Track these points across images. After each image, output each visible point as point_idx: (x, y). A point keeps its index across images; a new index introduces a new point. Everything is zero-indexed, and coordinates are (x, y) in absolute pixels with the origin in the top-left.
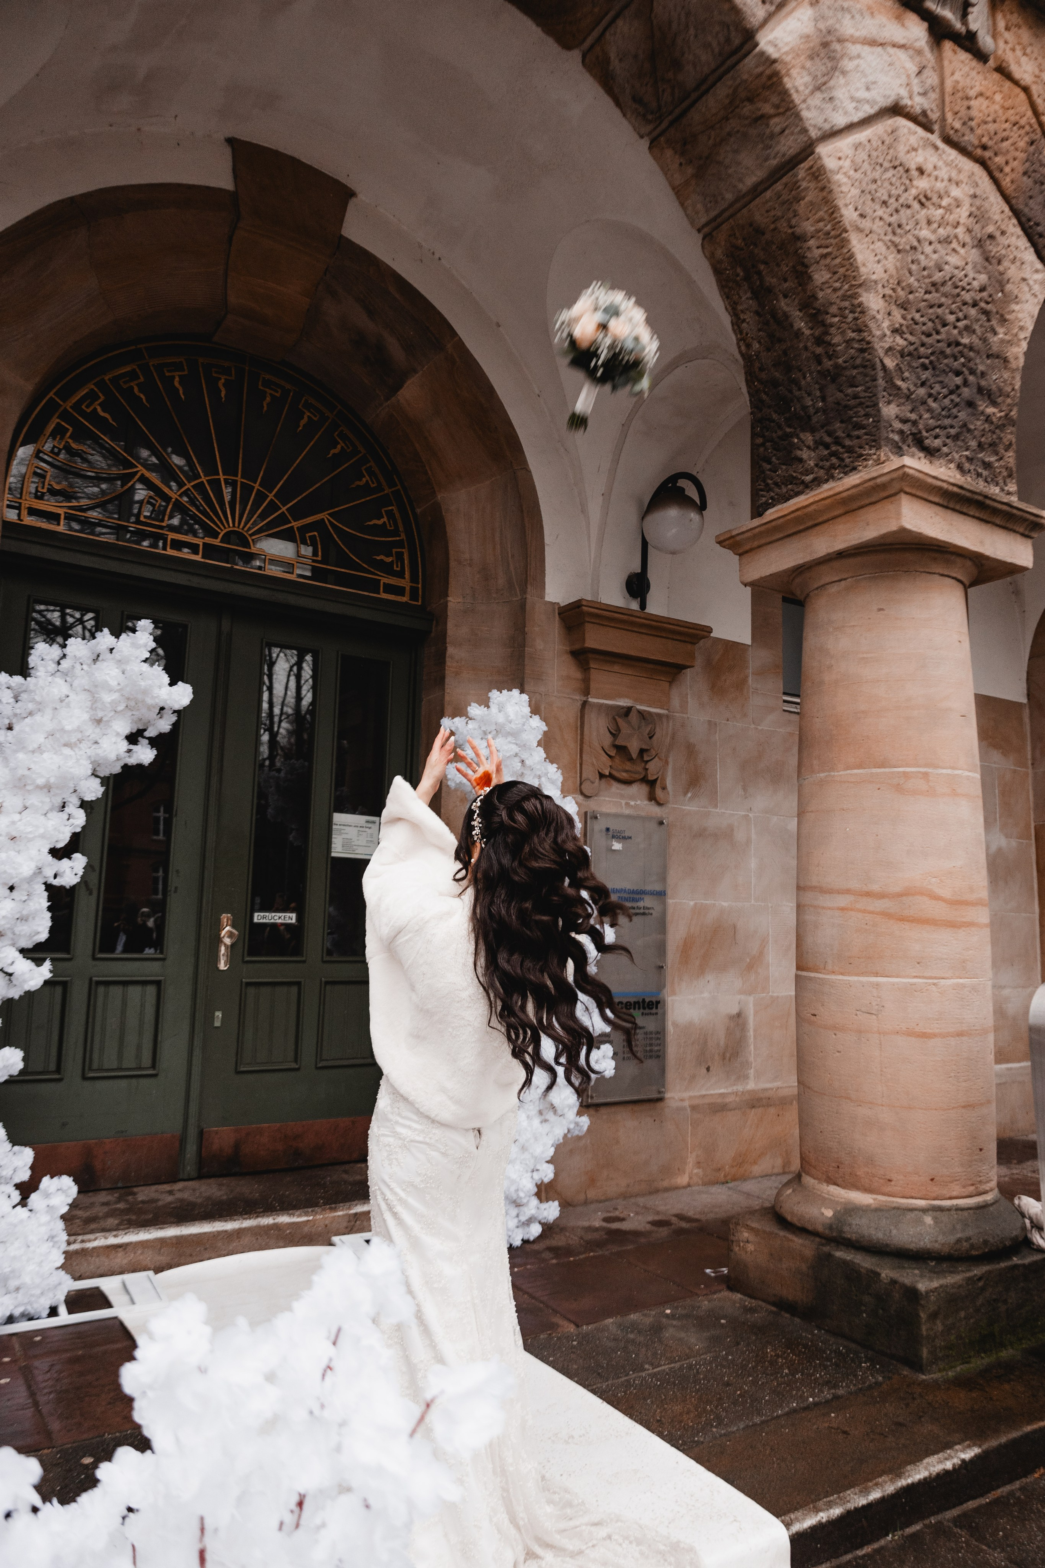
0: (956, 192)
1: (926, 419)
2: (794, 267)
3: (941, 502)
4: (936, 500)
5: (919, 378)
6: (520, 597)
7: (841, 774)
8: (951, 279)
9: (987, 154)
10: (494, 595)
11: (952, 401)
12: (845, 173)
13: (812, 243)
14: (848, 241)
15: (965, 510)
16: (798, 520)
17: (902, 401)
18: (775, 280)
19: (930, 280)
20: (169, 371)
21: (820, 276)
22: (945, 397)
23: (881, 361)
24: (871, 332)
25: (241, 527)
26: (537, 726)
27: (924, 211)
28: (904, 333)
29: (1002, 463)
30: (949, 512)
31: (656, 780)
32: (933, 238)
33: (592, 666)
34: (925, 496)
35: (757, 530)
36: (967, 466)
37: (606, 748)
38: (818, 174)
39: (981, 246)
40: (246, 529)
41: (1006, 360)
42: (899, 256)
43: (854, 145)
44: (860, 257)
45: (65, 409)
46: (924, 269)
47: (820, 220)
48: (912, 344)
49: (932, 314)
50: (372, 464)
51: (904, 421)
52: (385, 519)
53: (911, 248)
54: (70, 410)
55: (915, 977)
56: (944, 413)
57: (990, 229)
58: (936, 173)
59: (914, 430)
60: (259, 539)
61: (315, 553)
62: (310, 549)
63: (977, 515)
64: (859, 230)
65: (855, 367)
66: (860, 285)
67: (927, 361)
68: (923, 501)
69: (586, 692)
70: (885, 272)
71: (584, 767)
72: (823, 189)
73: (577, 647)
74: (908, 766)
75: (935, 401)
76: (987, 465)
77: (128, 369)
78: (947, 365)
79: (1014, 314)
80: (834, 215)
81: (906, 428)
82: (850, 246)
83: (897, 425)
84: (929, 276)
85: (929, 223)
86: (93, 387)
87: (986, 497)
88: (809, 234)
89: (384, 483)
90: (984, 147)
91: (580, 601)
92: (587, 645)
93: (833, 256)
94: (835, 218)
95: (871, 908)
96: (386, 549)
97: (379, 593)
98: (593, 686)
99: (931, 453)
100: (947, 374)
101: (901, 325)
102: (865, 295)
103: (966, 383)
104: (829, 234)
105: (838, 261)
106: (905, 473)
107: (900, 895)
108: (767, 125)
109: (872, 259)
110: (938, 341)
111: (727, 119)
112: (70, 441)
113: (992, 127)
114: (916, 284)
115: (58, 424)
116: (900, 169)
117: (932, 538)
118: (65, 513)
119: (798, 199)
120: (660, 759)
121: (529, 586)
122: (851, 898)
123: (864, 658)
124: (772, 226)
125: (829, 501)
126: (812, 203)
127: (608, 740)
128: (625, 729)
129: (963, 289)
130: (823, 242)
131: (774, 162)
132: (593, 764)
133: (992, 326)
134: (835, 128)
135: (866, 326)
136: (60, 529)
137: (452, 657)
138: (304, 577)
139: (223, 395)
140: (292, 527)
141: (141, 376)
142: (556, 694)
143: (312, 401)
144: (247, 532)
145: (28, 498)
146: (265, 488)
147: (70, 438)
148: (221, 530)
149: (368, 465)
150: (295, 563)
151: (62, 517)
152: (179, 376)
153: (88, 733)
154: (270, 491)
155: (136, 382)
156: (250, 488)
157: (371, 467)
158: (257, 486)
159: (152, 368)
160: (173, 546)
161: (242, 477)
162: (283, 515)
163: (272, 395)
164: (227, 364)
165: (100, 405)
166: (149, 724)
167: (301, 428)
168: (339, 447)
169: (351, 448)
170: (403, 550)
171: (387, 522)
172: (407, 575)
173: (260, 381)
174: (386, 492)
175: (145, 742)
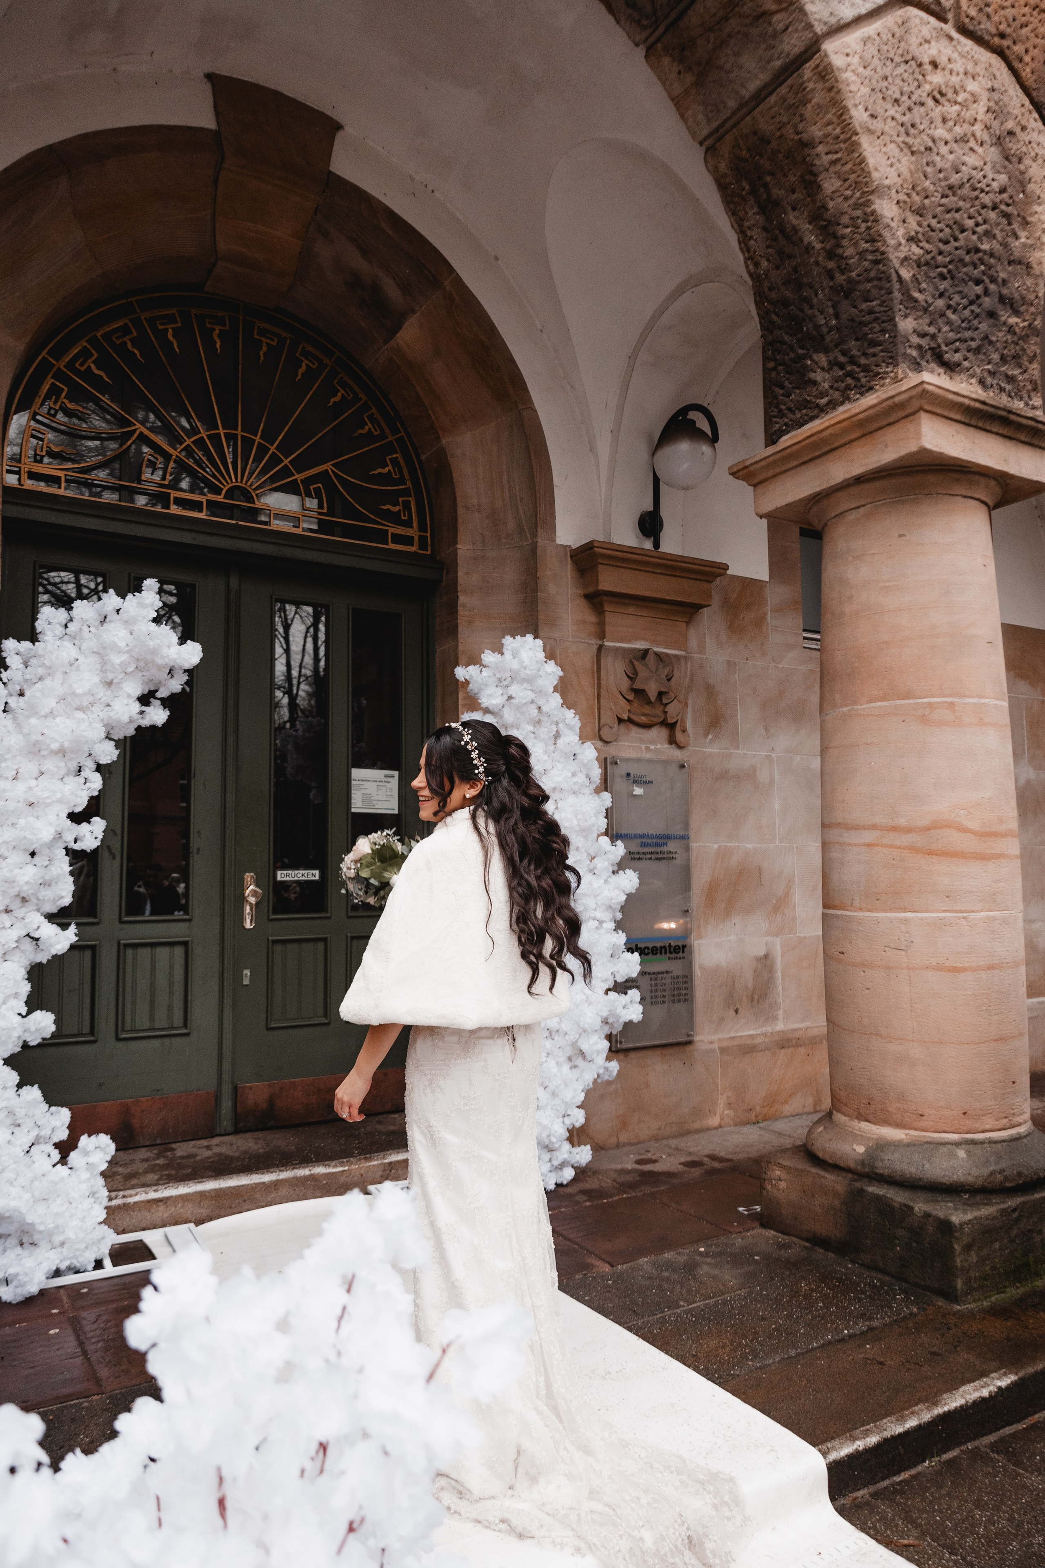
0: (972, 86)
1: (946, 332)
2: (802, 176)
3: (963, 419)
4: (958, 417)
5: (936, 288)
6: (530, 542)
7: (864, 707)
8: (968, 181)
9: (1005, 43)
10: (504, 541)
11: (972, 311)
12: (853, 71)
13: (821, 149)
14: (859, 144)
15: (988, 428)
16: (814, 446)
17: (919, 313)
18: (783, 192)
19: (947, 183)
20: (162, 324)
21: (830, 185)
22: (965, 308)
23: (897, 272)
24: (885, 241)
25: (244, 481)
26: (553, 671)
27: (940, 108)
28: (920, 241)
29: (1026, 376)
30: (972, 430)
31: (677, 721)
32: (948, 137)
33: (607, 608)
34: (946, 414)
35: (771, 459)
36: (989, 380)
37: (624, 692)
38: (825, 73)
39: (1000, 144)
40: (249, 484)
41: (1029, 266)
42: (913, 158)
43: (862, 39)
44: (871, 162)
45: (59, 368)
46: (940, 171)
47: (828, 124)
48: (928, 252)
49: (949, 220)
50: (374, 410)
51: (923, 335)
52: (390, 467)
53: (926, 149)
54: (64, 369)
55: (945, 911)
56: (963, 325)
57: (1010, 125)
58: (950, 66)
59: (933, 345)
60: (264, 494)
61: (320, 506)
62: (315, 501)
63: (1001, 431)
64: (871, 132)
65: (869, 280)
66: (873, 192)
67: (945, 270)
68: (943, 420)
69: (602, 636)
70: (899, 176)
71: (602, 711)
72: (830, 89)
73: (591, 589)
74: (933, 696)
75: (954, 312)
76: (1011, 379)
77: (120, 323)
78: (966, 274)
79: (1036, 216)
80: (843, 117)
81: (924, 342)
82: (861, 150)
83: (915, 340)
84: (946, 179)
85: (944, 120)
86: (85, 344)
87: (1010, 412)
88: (817, 140)
89: (387, 430)
90: (1002, 36)
91: (591, 542)
92: (600, 588)
93: (843, 162)
94: (845, 120)
95: (898, 843)
96: (392, 497)
97: (387, 544)
98: (608, 629)
99: (951, 368)
100: (966, 283)
101: (917, 233)
102: (877, 201)
103: (986, 292)
104: (838, 138)
105: (848, 166)
106: (924, 390)
107: (927, 829)
108: (770, 24)
109: (885, 162)
110: (957, 248)
111: (726, 18)
112: (66, 401)
113: (1010, 13)
114: (932, 187)
115: (53, 384)
116: (912, 63)
117: (954, 458)
118: (66, 476)
119: (804, 102)
120: (679, 701)
121: (539, 530)
122: (877, 833)
123: (885, 587)
124: (778, 134)
125: (845, 424)
126: (819, 106)
127: (625, 684)
128: (643, 672)
129: (982, 191)
130: (832, 147)
131: (778, 63)
132: (611, 709)
133: (1013, 229)
134: (842, 22)
135: (880, 235)
136: (62, 492)
137: (464, 606)
138: (311, 530)
139: (218, 346)
140: (296, 479)
141: (133, 331)
142: (571, 639)
143: (309, 348)
144: (250, 487)
145: (27, 462)
146: (265, 441)
147: (66, 398)
148: (224, 485)
149: (369, 413)
150: (301, 516)
151: (63, 480)
152: (172, 329)
153: (101, 696)
154: (271, 444)
155: (129, 337)
156: (251, 441)
157: (373, 414)
158: (258, 439)
159: (144, 322)
160: (176, 505)
161: (242, 430)
162: (285, 468)
163: (268, 343)
164: (220, 314)
165: (93, 362)
166: (160, 684)
167: (299, 377)
168: (339, 395)
169: (351, 396)
170: (410, 498)
171: (392, 470)
172: (415, 524)
173: (256, 330)
174: (390, 439)
175: (158, 703)
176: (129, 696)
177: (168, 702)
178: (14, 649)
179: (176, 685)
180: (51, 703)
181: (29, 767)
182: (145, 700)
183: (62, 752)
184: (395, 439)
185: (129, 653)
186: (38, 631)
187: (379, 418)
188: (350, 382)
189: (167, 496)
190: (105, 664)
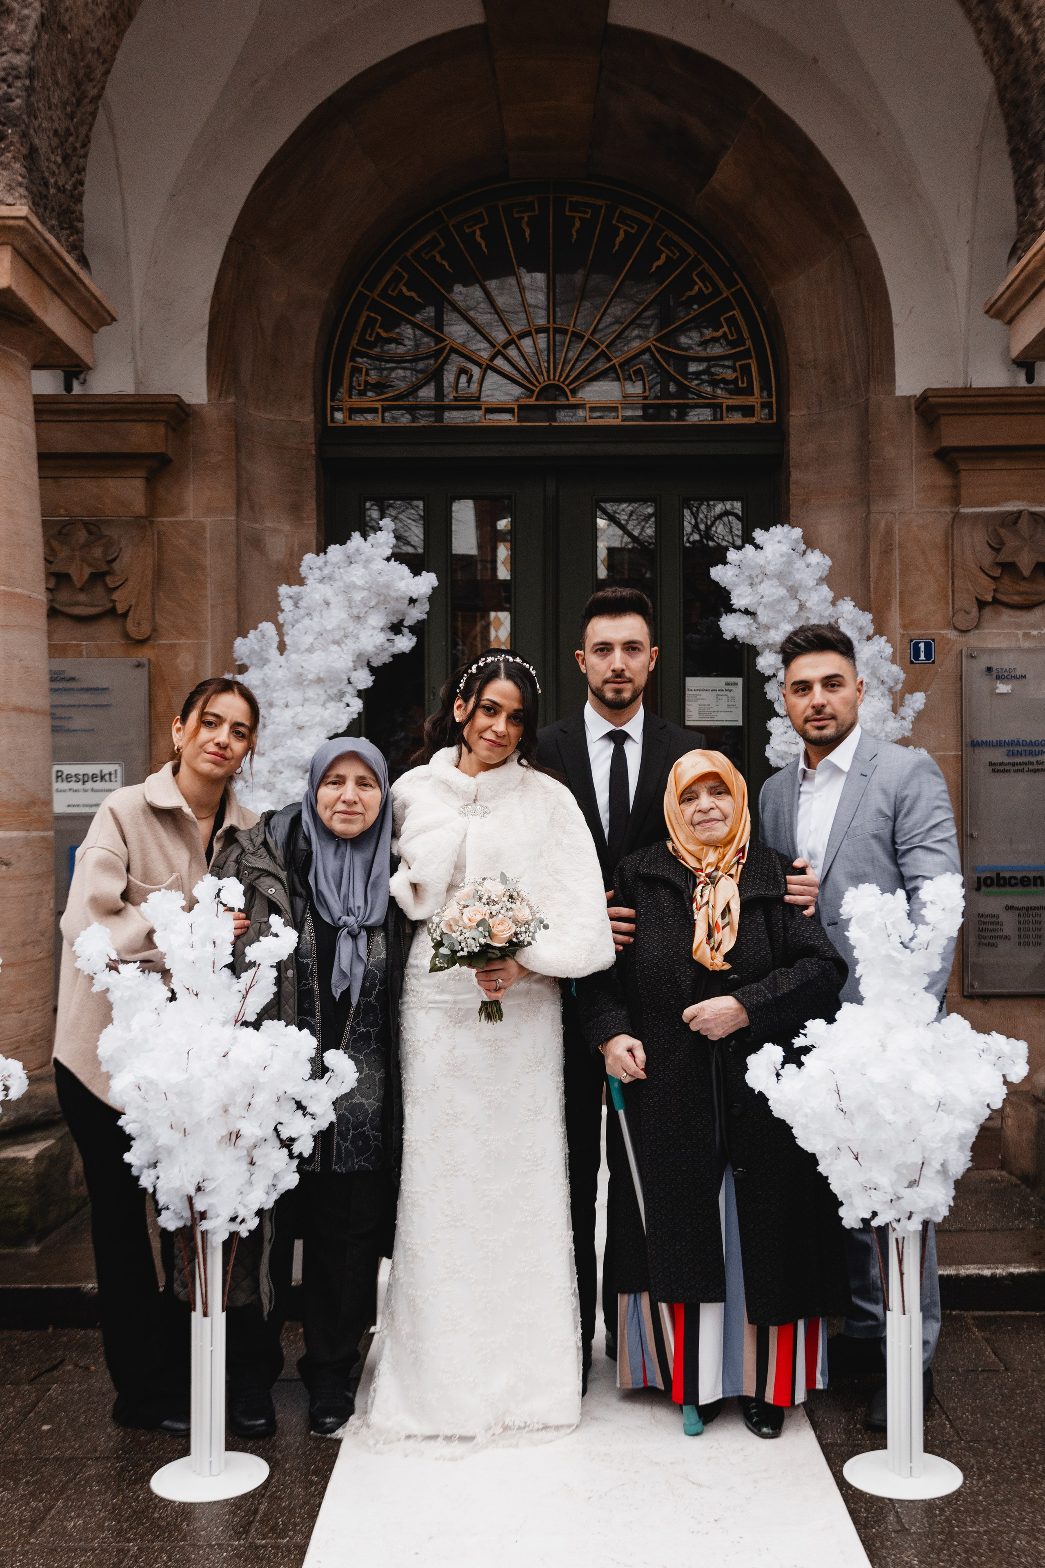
6: (865, 398)
10: (842, 399)
20: (468, 227)
25: (557, 378)
26: (816, 562)
33: (962, 467)
37: (986, 567)
45: (373, 299)
50: (704, 265)
52: (725, 327)
54: (378, 299)
60: (581, 387)
61: (646, 389)
62: (638, 385)
69: (956, 501)
71: (956, 593)
73: (939, 447)
77: (428, 237)
86: (397, 268)
89: (721, 285)
91: (930, 390)
98: (963, 491)
112: (380, 331)
115: (368, 316)
118: (382, 405)
121: (875, 383)
127: (986, 557)
128: (1012, 541)
132: (968, 591)
136: (378, 423)
137: (796, 483)
138: (634, 418)
139: (527, 236)
140: (614, 364)
141: (442, 242)
143: (629, 211)
144: (563, 382)
145: (348, 399)
146: (579, 329)
147: (380, 327)
148: (536, 387)
149: (700, 269)
150: (619, 406)
151: (380, 410)
152: (480, 229)
153: (350, 630)
154: (586, 331)
155: (437, 250)
156: (564, 332)
157: (704, 270)
158: (571, 329)
159: (452, 229)
160: (489, 416)
161: (554, 322)
162: (603, 354)
163: (580, 218)
164: (529, 199)
165: (404, 285)
166: (404, 614)
167: (617, 247)
168: (663, 256)
169: (678, 254)
170: (750, 361)
171: (727, 331)
172: (756, 390)
173: (567, 206)
174: (724, 295)
175: (406, 631)
176: (374, 628)
177: (414, 630)
178: (287, 593)
179: (417, 614)
180: (309, 639)
181: (294, 696)
182: (396, 628)
183: (320, 680)
184: (732, 294)
185: (368, 589)
186: (303, 575)
187: (712, 272)
188: (677, 239)
189: (478, 408)
190: (350, 600)
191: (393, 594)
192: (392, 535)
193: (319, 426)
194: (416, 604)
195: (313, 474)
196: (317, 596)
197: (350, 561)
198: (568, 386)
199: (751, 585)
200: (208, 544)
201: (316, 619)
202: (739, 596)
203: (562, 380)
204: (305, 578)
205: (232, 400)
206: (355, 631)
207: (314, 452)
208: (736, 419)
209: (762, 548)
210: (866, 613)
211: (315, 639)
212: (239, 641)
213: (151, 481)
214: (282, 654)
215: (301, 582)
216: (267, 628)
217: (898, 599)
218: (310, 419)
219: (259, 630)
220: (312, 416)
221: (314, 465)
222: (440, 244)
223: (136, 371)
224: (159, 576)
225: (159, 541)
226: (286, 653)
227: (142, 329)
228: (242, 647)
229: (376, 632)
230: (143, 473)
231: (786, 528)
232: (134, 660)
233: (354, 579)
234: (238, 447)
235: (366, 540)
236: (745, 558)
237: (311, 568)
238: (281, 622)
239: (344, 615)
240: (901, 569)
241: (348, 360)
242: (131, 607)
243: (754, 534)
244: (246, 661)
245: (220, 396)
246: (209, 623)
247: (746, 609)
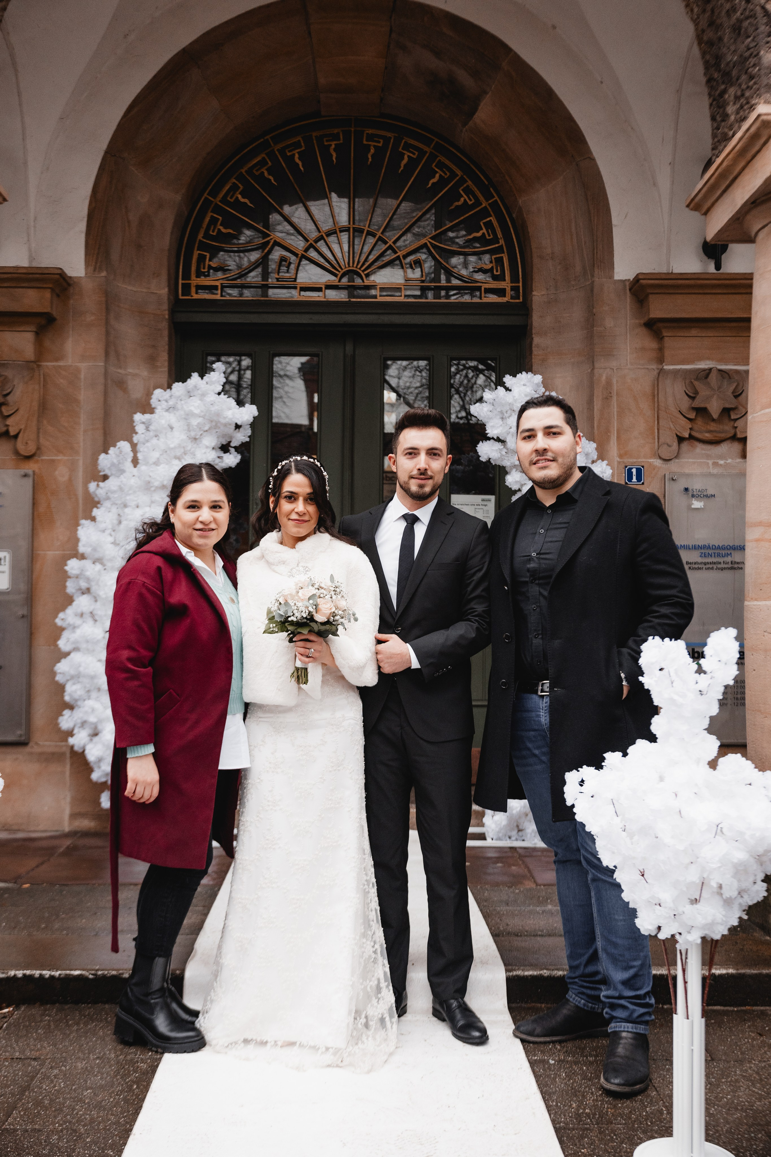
6: (590, 282)
10: (573, 283)
20: (289, 151)
23: (763, 8)
25: (355, 265)
33: (666, 334)
35: (706, 188)
37: (684, 411)
45: (216, 204)
50: (470, 183)
52: (483, 231)
61: (423, 275)
62: (418, 271)
65: (747, 18)
69: (661, 360)
71: (661, 433)
73: (646, 319)
77: (259, 159)
86: (234, 181)
89: (481, 198)
91: (640, 275)
92: (652, 315)
97: (481, 298)
98: (667, 353)
106: (763, 122)
112: (221, 228)
115: (212, 216)
118: (222, 284)
121: (596, 270)
122: (762, 529)
127: (685, 403)
128: (704, 390)
132: (670, 429)
136: (218, 297)
137: (538, 346)
138: (415, 297)
139: (334, 159)
140: (399, 256)
141: (269, 163)
142: (629, 366)
143: (412, 141)
144: (360, 269)
145: (195, 278)
146: (373, 228)
147: (221, 225)
148: (339, 272)
149: (465, 185)
150: (402, 287)
151: (219, 287)
152: (298, 153)
153: (189, 448)
154: (378, 230)
155: (266, 168)
156: (361, 231)
157: (468, 186)
158: (366, 228)
159: (277, 152)
160: (302, 293)
161: (354, 223)
162: (390, 248)
163: (374, 146)
164: (336, 131)
165: (240, 193)
166: (231, 437)
167: (402, 169)
168: (437, 176)
169: (448, 174)
170: (503, 255)
171: (486, 232)
172: (507, 277)
173: (365, 137)
174: (484, 205)
175: (232, 450)
176: (207, 447)
177: (240, 449)
178: (140, 420)
179: (241, 437)
180: (156, 455)
181: (143, 499)
183: (163, 487)
184: (489, 204)
185: (203, 417)
186: (153, 406)
187: (475, 189)
188: (447, 162)
189: (295, 288)
190: (188, 425)
191: (223, 421)
192: (223, 375)
193: (172, 297)
194: (241, 429)
195: (166, 333)
196: (163, 422)
197: (190, 394)
198: (363, 271)
199: (502, 418)
200: (82, 384)
201: (162, 440)
202: (493, 427)
203: (359, 267)
204: (154, 408)
205: (104, 274)
206: (193, 449)
207: (167, 317)
208: (492, 298)
209: (510, 390)
210: (592, 442)
211: (161, 455)
212: (103, 456)
213: (38, 334)
214: (135, 467)
215: (152, 411)
216: (124, 446)
217: (616, 435)
218: (164, 291)
219: (117, 447)
220: (166, 290)
221: (167, 326)
222: (267, 163)
223: (30, 250)
224: (44, 407)
225: (45, 380)
226: (138, 466)
227: (35, 219)
228: (105, 461)
229: (208, 450)
230: (33, 328)
231: (530, 374)
232: (22, 472)
233: (192, 408)
234: (108, 310)
235: (202, 379)
236: (497, 397)
237: (159, 401)
238: (135, 442)
239: (184, 437)
240: (617, 412)
241: (196, 248)
242: (20, 430)
243: (505, 380)
244: (107, 472)
245: (94, 270)
246: (82, 444)
247: (498, 438)
